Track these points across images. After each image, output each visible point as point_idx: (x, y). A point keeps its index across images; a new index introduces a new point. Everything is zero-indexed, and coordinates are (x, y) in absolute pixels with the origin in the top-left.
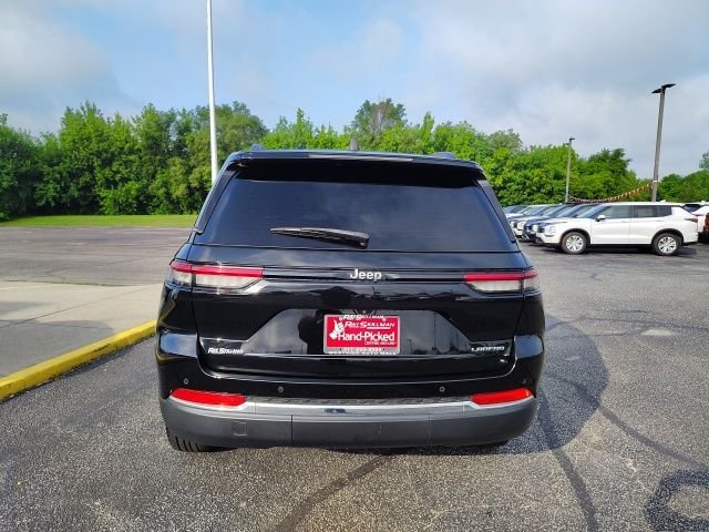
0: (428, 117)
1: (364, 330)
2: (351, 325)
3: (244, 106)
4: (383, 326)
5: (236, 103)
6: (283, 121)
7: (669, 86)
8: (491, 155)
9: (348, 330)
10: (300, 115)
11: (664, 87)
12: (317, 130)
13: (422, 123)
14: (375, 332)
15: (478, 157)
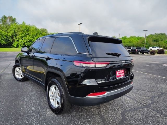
0: (24, 22)
7: (81, 24)
8: (41, 34)
11: (80, 24)
13: (22, 24)
15: (38, 34)
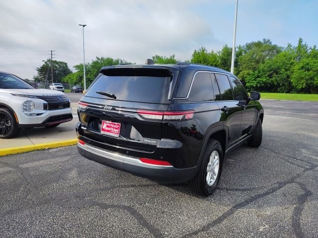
1: (111, 127)
2: (108, 125)
3: (269, 41)
4: (115, 126)
5: (264, 40)
6: (289, 45)
9: (107, 126)
10: (300, 41)
12: (311, 48)
14: (114, 128)
